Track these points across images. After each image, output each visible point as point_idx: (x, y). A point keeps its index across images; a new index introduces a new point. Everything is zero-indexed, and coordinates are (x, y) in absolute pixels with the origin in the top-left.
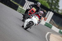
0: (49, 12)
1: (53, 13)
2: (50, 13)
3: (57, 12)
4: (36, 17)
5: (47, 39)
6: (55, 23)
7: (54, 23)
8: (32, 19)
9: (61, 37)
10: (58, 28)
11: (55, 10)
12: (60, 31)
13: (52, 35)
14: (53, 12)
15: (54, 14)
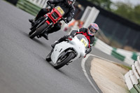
0: (88, 8)
1: (98, 12)
2: (90, 10)
3: (106, 8)
4: (83, 39)
5: (85, 71)
6: (102, 33)
7: (99, 34)
8: (72, 44)
9: (116, 66)
10: (110, 45)
11: (102, 5)
12: (113, 51)
13: (95, 60)
14: (98, 7)
15: (99, 14)
